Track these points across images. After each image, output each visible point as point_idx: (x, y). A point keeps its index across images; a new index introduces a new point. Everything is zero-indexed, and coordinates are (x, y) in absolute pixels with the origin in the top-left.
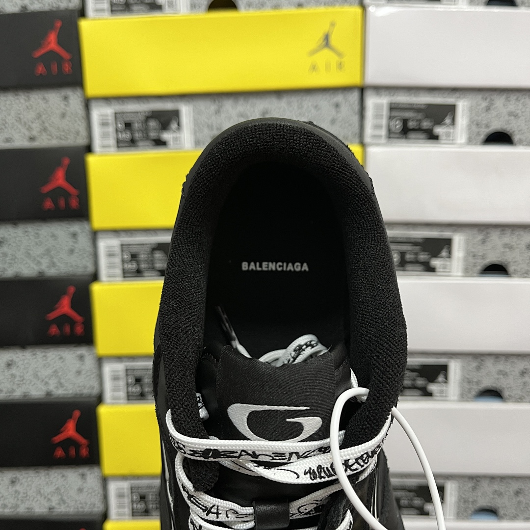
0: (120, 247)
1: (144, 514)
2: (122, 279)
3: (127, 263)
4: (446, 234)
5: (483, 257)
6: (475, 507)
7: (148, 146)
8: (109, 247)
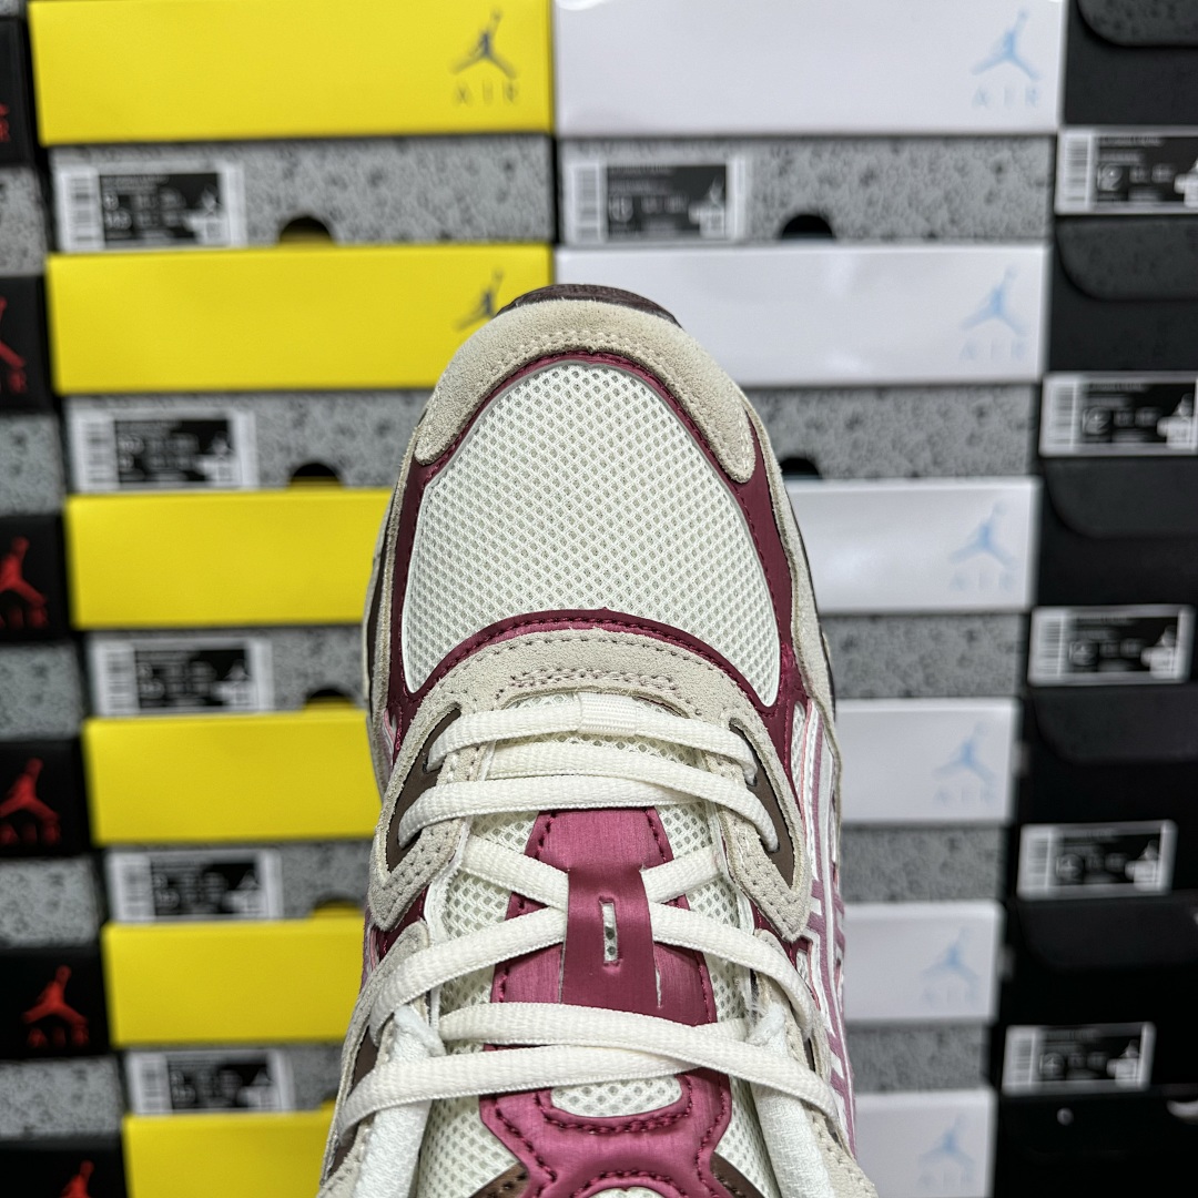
0: (97, 180)
2: (104, 244)
3: (112, 212)
4: (713, 156)
5: (784, 201)
8: (75, 180)
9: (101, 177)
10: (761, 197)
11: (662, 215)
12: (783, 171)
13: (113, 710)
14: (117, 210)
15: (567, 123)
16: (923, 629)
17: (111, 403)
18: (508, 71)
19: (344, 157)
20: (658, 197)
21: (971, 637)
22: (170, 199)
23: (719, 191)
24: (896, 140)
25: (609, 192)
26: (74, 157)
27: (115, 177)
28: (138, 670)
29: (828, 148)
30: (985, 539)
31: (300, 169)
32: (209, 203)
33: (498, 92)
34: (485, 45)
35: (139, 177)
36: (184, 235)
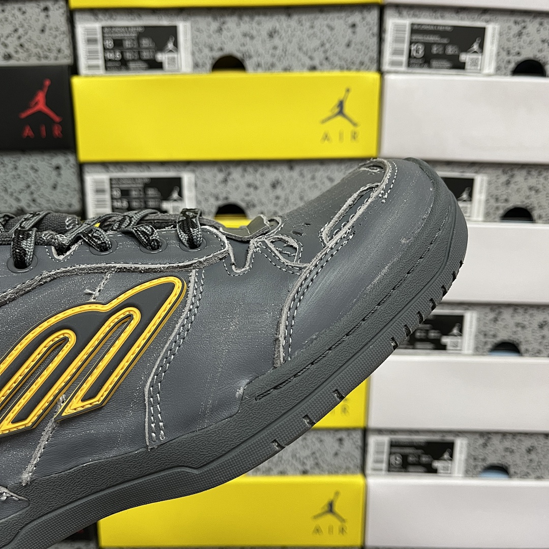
0: (109, 181)
4: (468, 175)
5: (507, 201)
6: (485, 465)
7: (141, 68)
8: (96, 182)
9: (111, 180)
12: (508, 183)
14: (120, 199)
19: (256, 171)
22: (151, 192)
23: (469, 192)
27: (119, 179)
31: (231, 177)
32: (175, 196)
35: (134, 179)
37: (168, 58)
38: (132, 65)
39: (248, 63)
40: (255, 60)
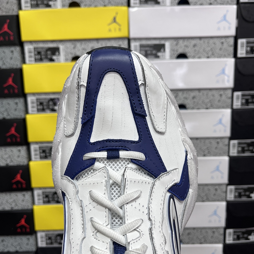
1: (45, 158)
2: (35, 62)
3: (36, 55)
4: (162, 42)
5: (177, 51)
7: (43, 7)
8: (29, 49)
9: (34, 48)
10: (172, 50)
11: (152, 54)
12: (177, 44)
13: (35, 159)
14: (38, 55)
15: (132, 36)
16: (207, 141)
17: (36, 95)
18: (119, 25)
20: (150, 51)
21: (218, 143)
22: (49, 53)
23: (163, 50)
24: (200, 38)
25: (140, 50)
26: (29, 44)
27: (37, 48)
28: (40, 151)
29: (186, 40)
30: (220, 122)
31: (77, 47)
32: (57, 53)
33: (117, 30)
34: (114, 20)
35: (42, 48)
36: (52, 60)
37: (53, 4)
38: (40, 6)
39: (82, 5)
40: (84, 3)
